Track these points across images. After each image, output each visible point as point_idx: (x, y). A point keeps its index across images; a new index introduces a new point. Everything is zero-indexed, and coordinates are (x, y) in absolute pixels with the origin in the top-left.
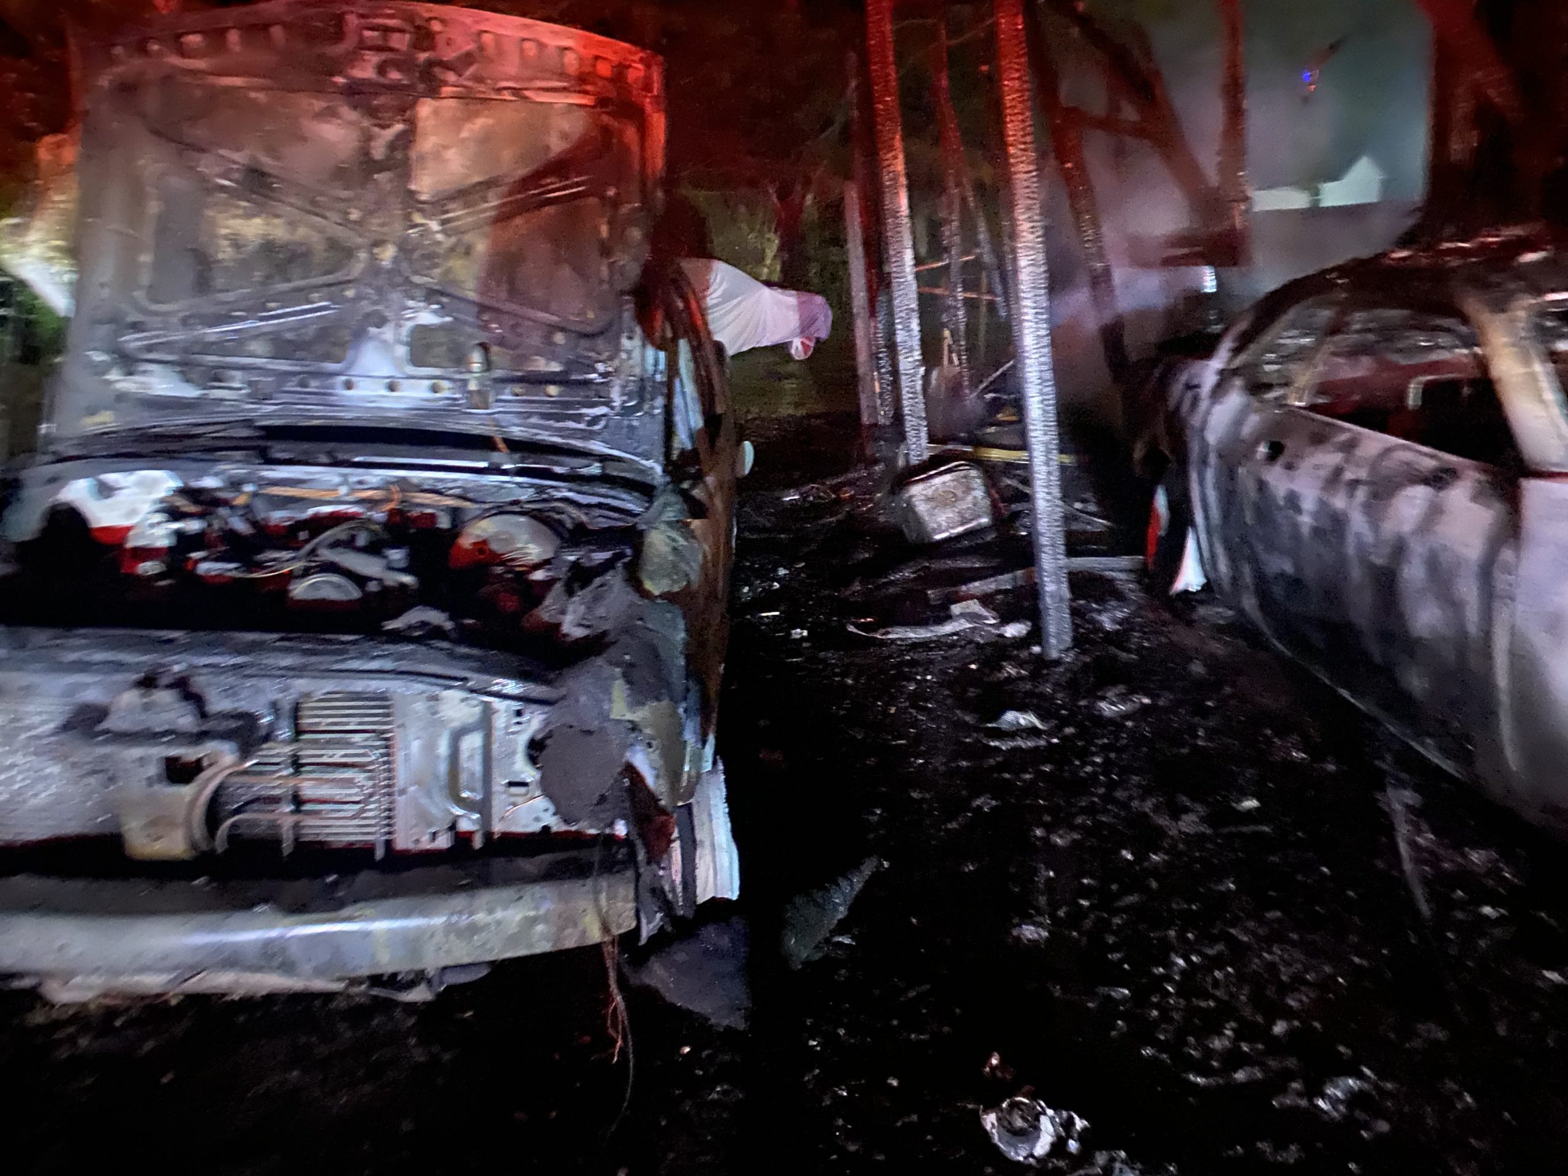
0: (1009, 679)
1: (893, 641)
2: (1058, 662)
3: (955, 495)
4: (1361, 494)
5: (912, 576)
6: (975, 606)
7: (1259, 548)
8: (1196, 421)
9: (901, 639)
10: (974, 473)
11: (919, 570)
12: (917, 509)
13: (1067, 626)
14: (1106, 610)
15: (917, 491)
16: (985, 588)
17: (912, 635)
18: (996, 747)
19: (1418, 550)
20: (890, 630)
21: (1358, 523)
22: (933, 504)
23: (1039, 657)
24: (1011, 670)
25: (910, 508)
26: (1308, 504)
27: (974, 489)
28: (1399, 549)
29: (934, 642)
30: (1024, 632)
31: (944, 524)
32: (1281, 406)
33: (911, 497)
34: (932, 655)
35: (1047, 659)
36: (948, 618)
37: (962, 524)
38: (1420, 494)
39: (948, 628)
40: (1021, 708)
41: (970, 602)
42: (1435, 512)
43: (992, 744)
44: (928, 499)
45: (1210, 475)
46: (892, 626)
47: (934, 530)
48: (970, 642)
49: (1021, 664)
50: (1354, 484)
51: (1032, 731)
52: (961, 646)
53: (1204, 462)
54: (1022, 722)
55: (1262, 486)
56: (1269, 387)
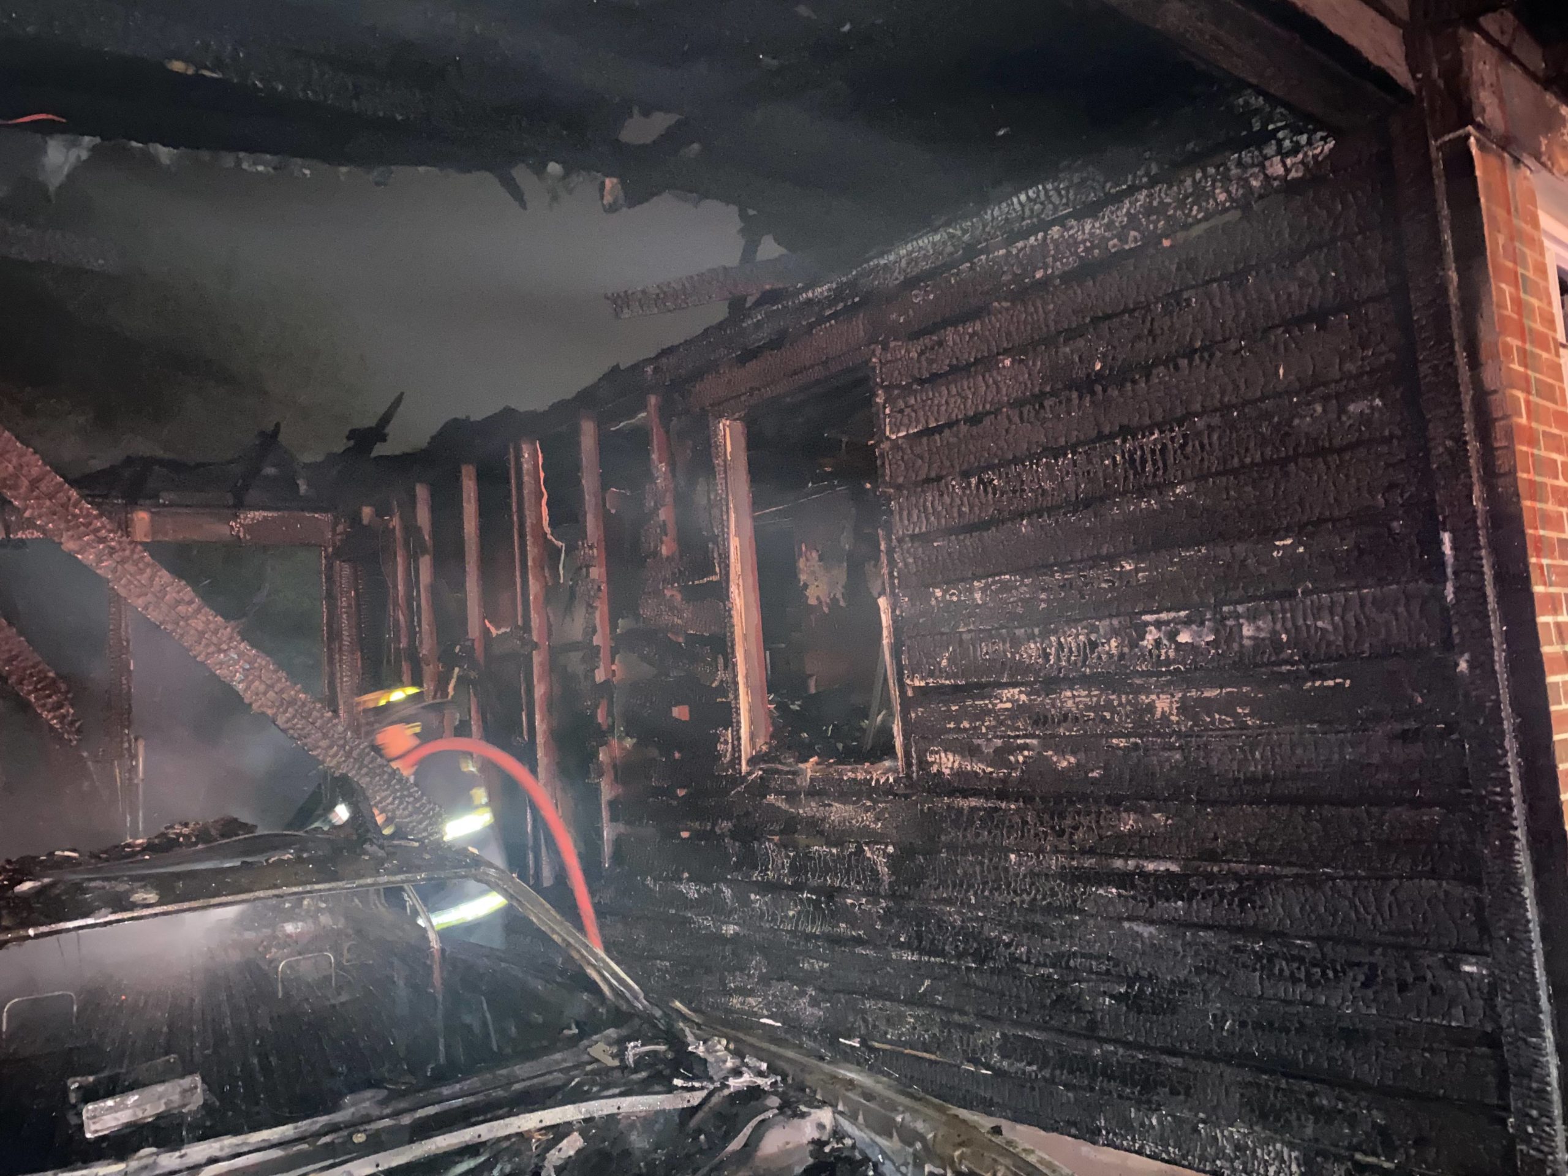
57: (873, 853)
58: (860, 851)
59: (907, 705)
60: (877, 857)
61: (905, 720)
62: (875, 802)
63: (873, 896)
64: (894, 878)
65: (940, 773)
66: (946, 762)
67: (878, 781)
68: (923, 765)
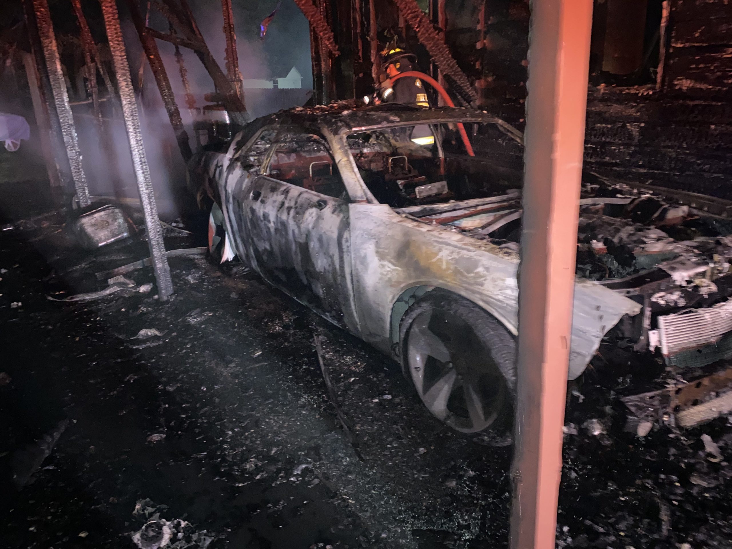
0: (143, 314)
1: (76, 302)
2: (167, 302)
3: (108, 222)
4: (292, 212)
5: (86, 266)
6: (121, 279)
7: (255, 239)
8: (222, 182)
9: (80, 300)
10: (117, 210)
11: (90, 263)
12: (86, 231)
13: (170, 283)
14: (190, 274)
15: (86, 221)
16: (128, 269)
17: (87, 298)
18: (136, 349)
19: (314, 235)
20: (74, 296)
21: (292, 225)
22: (96, 227)
23: (157, 301)
24: (144, 309)
25: (82, 230)
26: (272, 218)
27: (118, 219)
28: (308, 235)
29: (100, 299)
30: (150, 289)
31: (103, 237)
32: (258, 175)
33: (83, 224)
34: (100, 306)
35: (161, 300)
36: (108, 286)
37: (113, 237)
38: (314, 211)
39: (108, 292)
40: (149, 327)
41: (119, 277)
42: (319, 218)
43: (134, 347)
44: (93, 225)
45: (231, 207)
46: (74, 294)
47: (97, 241)
48: (122, 297)
49: (148, 305)
50: (289, 208)
51: (155, 338)
52: (116, 300)
53: (227, 201)
54: (150, 334)
55: (253, 211)
56: (252, 166)
57: (631, 126)
58: (624, 126)
59: (668, 56)
60: (633, 129)
61: (666, 65)
62: (638, 104)
63: (627, 146)
64: (641, 137)
65: (680, 89)
66: (685, 84)
67: (643, 94)
68: (672, 85)
